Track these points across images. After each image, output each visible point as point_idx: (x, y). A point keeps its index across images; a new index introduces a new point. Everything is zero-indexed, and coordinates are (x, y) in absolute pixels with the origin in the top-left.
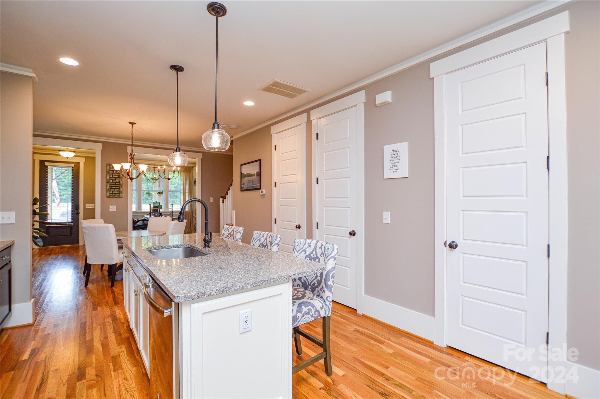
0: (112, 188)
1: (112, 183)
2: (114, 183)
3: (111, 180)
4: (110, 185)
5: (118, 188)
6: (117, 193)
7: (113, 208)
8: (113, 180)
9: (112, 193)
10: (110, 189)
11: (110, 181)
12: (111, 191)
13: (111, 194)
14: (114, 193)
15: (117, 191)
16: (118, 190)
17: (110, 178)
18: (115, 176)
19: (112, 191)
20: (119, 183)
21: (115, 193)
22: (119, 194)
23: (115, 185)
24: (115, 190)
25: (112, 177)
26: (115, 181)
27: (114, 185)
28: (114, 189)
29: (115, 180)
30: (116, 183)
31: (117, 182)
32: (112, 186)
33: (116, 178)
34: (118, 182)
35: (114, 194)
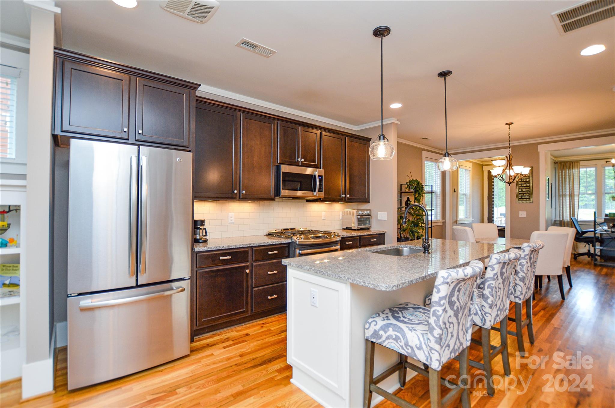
0: (521, 193)
1: (521, 188)
2: (524, 188)
3: (520, 184)
4: (519, 190)
5: (528, 192)
6: (527, 198)
7: (523, 214)
8: (522, 184)
9: (522, 198)
10: (520, 193)
11: (519, 186)
12: (520, 196)
13: (520, 199)
14: (523, 198)
15: (527, 196)
16: (528, 194)
17: (520, 183)
18: (524, 180)
19: (522, 196)
20: (528, 188)
21: (525, 198)
22: (529, 199)
23: (525, 190)
24: (525, 195)
25: (522, 181)
26: (525, 186)
27: (523, 190)
28: (524, 193)
29: (525, 184)
30: (526, 188)
31: (526, 186)
32: (521, 191)
33: (525, 182)
34: (528, 186)
35: (523, 200)
